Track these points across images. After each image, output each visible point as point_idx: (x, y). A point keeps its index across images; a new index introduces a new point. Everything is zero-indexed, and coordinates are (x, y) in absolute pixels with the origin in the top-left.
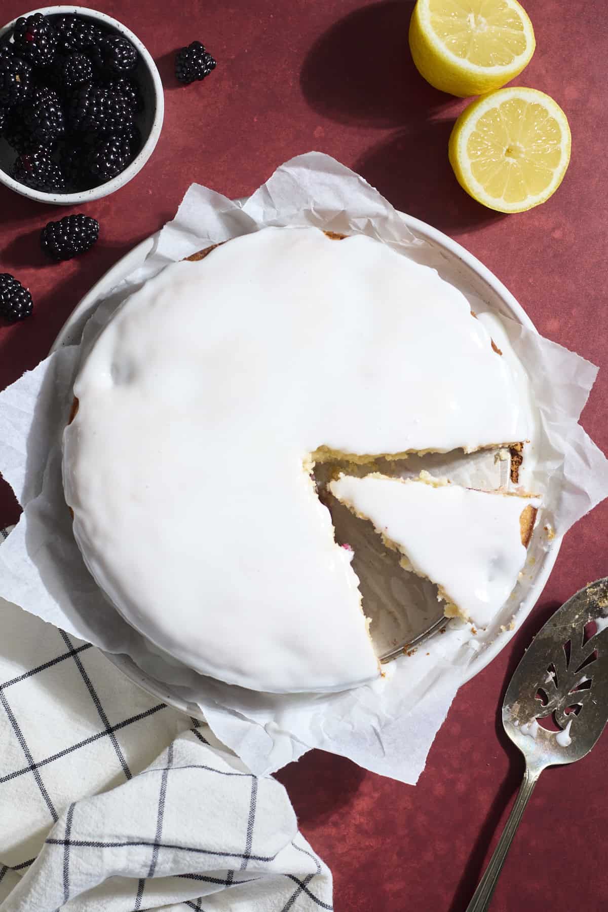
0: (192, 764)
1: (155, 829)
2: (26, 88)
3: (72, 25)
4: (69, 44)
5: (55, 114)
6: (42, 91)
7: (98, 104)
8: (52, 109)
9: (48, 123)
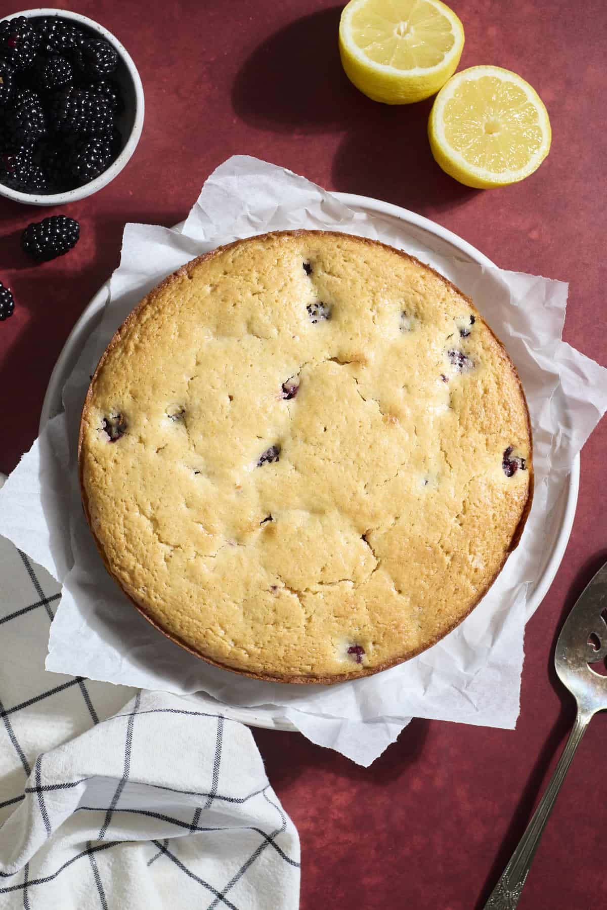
0: (157, 709)
1: (122, 768)
2: (9, 90)
3: (54, 27)
4: (52, 46)
5: (36, 115)
6: (23, 92)
7: (79, 106)
8: (34, 111)
9: (30, 124)
